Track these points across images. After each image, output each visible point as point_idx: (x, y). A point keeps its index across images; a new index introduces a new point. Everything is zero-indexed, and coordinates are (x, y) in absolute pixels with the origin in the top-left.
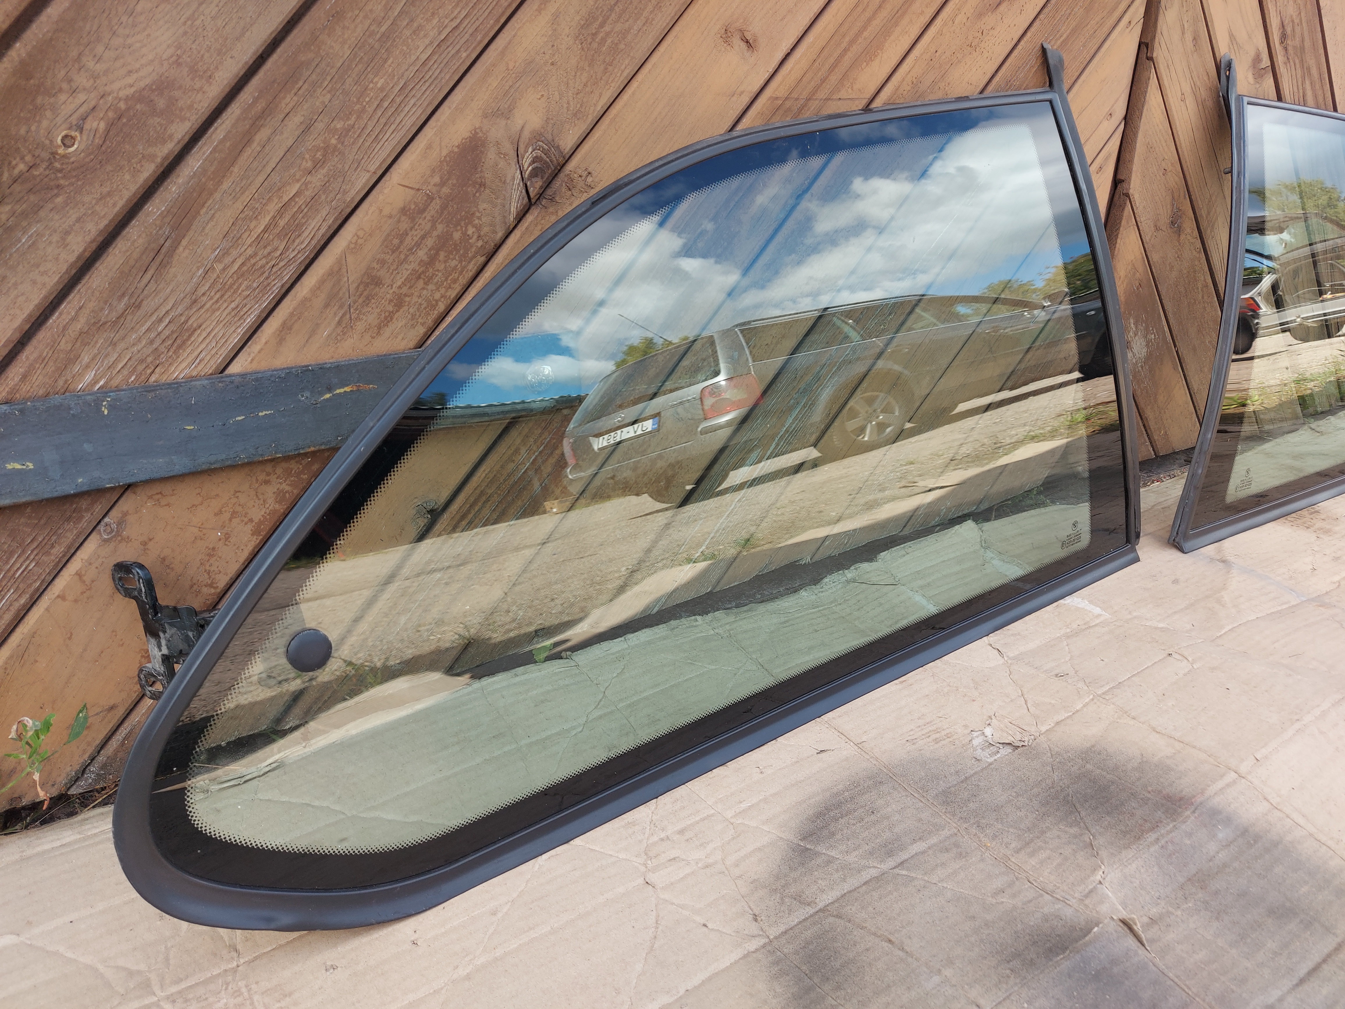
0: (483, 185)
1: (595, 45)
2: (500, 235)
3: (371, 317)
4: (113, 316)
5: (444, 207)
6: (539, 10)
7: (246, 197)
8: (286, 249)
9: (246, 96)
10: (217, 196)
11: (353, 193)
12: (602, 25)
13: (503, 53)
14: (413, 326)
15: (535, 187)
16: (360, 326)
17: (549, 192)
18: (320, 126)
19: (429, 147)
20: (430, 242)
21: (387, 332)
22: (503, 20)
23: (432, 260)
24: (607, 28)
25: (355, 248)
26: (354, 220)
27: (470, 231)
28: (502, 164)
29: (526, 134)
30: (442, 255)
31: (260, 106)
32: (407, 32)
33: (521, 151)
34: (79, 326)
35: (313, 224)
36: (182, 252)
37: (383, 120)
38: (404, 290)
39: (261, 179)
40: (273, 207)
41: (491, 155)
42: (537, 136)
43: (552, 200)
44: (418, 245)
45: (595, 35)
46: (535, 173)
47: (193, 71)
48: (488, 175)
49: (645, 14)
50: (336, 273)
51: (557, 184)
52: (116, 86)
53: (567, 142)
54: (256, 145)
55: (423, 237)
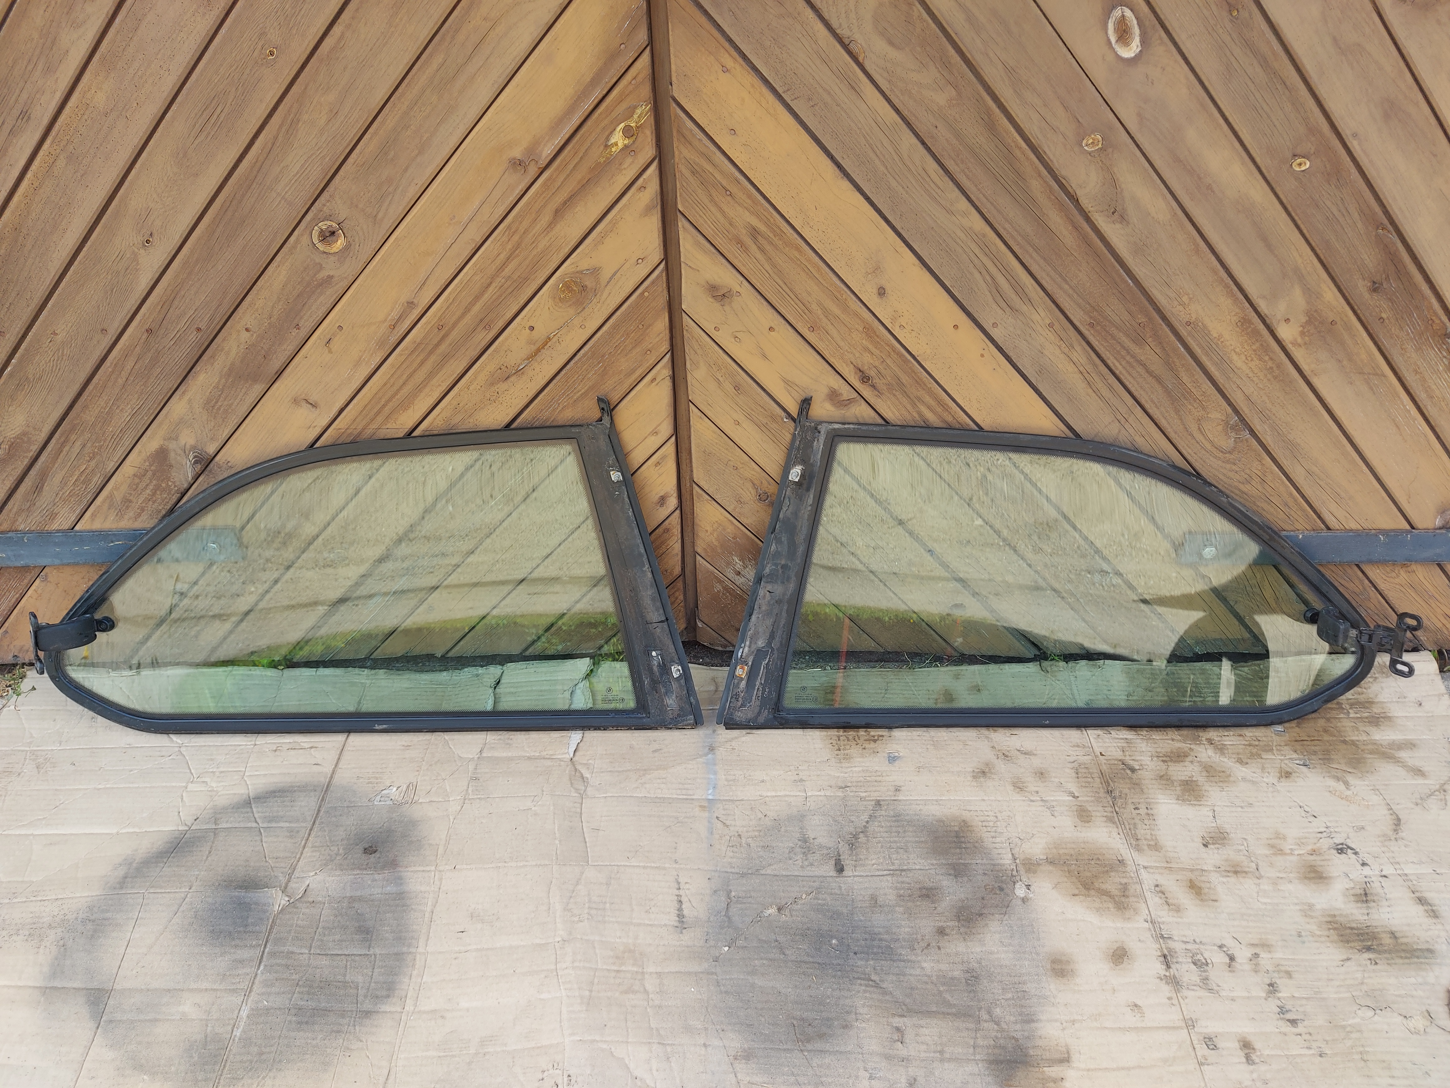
0: (171, 466)
1: (215, 411)
2: (186, 486)
3: (131, 514)
4: (26, 507)
5: (154, 474)
6: (180, 399)
7: (66, 469)
8: (86, 488)
9: (57, 435)
10: (54, 469)
11: (109, 469)
12: (216, 402)
13: (166, 415)
14: (152, 519)
15: (198, 467)
16: (126, 517)
17: (208, 469)
18: (89, 445)
19: (140, 452)
20: (151, 487)
21: (140, 520)
22: (162, 404)
23: (154, 494)
24: (219, 404)
25: (116, 488)
26: (114, 478)
27: (170, 484)
28: (179, 458)
29: (188, 447)
30: (158, 492)
31: (62, 439)
32: (118, 411)
33: (187, 452)
34: (15, 510)
35: (95, 479)
36: (46, 488)
37: (115, 443)
38: (144, 505)
39: (70, 463)
40: (77, 473)
41: (172, 455)
42: (193, 448)
43: (210, 471)
44: (146, 488)
45: (213, 407)
46: (196, 462)
47: (34, 428)
48: (173, 462)
49: (239, 397)
50: (111, 496)
51: (211, 465)
52: (9, 434)
53: (211, 449)
54: (64, 452)
55: (147, 485)
